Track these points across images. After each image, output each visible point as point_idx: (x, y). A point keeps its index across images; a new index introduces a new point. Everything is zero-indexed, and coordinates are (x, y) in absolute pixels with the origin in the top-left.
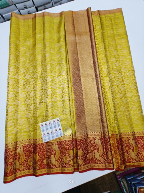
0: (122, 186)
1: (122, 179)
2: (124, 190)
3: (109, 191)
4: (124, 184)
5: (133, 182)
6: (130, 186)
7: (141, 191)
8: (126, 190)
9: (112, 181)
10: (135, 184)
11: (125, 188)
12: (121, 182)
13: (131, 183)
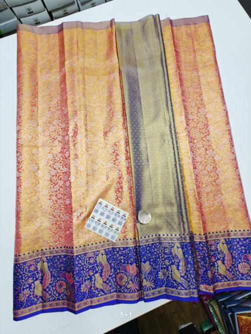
0: (211, 313)
1: (210, 301)
2: (215, 319)
3: (191, 323)
4: (213, 309)
5: (228, 306)
6: (224, 312)
7: (242, 319)
8: (218, 319)
9: (194, 306)
10: (232, 309)
11: (217, 316)
12: (210, 307)
13: (225, 308)
